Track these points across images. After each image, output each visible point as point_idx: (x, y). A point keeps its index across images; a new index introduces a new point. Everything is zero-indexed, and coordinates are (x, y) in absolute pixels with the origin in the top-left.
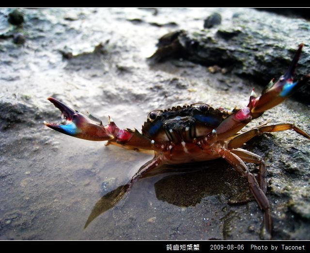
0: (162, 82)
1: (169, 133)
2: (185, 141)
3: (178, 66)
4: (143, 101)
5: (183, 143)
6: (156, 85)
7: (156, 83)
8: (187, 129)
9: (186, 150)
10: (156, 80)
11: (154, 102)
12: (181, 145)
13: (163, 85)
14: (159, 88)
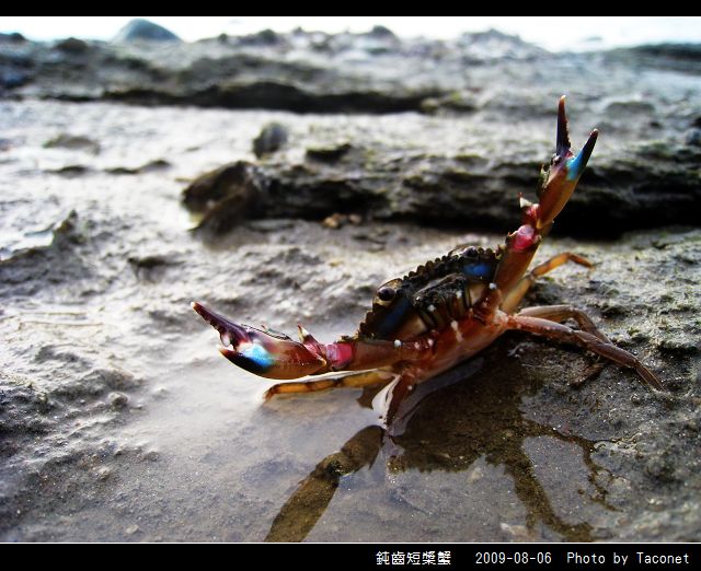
0: (268, 263)
1: (429, 313)
2: (457, 320)
3: (265, 231)
4: (254, 308)
5: (455, 325)
6: (261, 271)
7: (258, 268)
8: (459, 294)
9: (459, 336)
10: (252, 263)
11: (279, 302)
12: (452, 329)
13: (276, 267)
14: (269, 275)
